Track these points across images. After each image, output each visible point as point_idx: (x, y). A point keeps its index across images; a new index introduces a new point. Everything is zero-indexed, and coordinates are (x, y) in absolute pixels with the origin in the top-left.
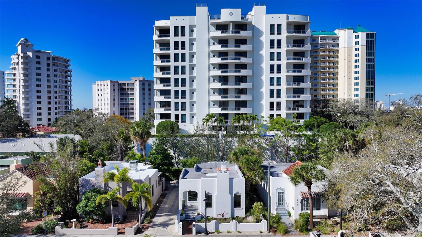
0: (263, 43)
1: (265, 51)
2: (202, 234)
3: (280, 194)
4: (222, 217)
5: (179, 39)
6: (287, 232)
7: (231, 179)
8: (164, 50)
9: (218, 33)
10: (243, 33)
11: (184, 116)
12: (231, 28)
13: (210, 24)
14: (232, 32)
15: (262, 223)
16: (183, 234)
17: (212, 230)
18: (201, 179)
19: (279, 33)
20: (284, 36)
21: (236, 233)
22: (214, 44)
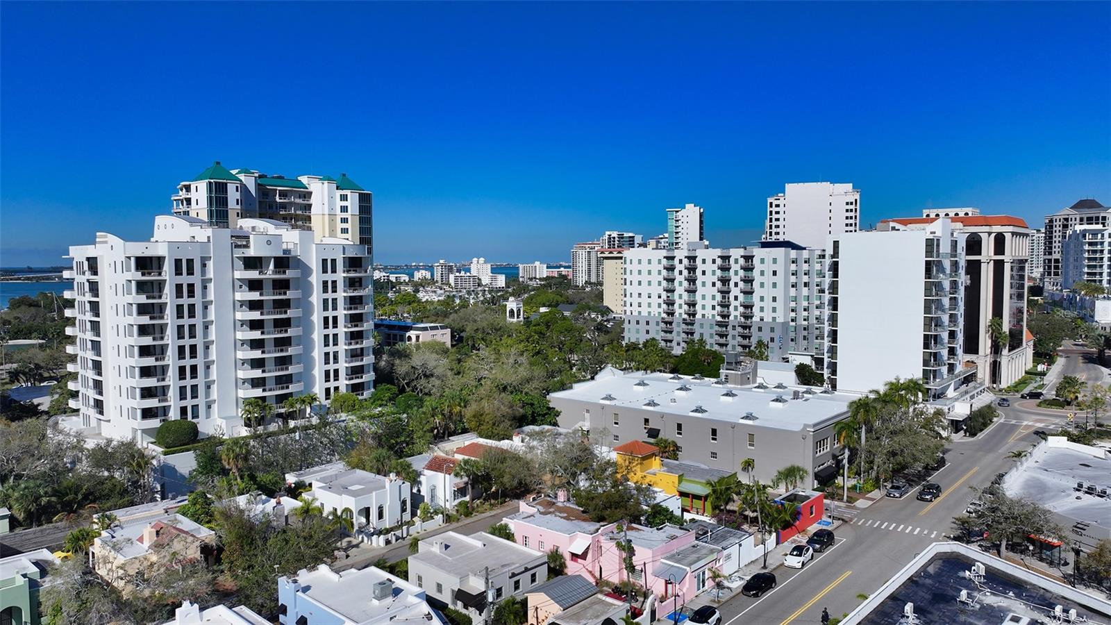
0: (313, 285)
1: (316, 298)
2: (399, 541)
3: (433, 491)
4: (396, 524)
5: (185, 279)
6: (459, 519)
7: (400, 486)
8: (154, 298)
9: (254, 274)
10: (289, 274)
11: (195, 408)
12: (272, 266)
13: (235, 256)
14: (275, 272)
15: (439, 518)
16: (386, 545)
17: (405, 535)
18: (374, 493)
19: (334, 271)
20: (340, 276)
21: (424, 532)
22: (241, 287)
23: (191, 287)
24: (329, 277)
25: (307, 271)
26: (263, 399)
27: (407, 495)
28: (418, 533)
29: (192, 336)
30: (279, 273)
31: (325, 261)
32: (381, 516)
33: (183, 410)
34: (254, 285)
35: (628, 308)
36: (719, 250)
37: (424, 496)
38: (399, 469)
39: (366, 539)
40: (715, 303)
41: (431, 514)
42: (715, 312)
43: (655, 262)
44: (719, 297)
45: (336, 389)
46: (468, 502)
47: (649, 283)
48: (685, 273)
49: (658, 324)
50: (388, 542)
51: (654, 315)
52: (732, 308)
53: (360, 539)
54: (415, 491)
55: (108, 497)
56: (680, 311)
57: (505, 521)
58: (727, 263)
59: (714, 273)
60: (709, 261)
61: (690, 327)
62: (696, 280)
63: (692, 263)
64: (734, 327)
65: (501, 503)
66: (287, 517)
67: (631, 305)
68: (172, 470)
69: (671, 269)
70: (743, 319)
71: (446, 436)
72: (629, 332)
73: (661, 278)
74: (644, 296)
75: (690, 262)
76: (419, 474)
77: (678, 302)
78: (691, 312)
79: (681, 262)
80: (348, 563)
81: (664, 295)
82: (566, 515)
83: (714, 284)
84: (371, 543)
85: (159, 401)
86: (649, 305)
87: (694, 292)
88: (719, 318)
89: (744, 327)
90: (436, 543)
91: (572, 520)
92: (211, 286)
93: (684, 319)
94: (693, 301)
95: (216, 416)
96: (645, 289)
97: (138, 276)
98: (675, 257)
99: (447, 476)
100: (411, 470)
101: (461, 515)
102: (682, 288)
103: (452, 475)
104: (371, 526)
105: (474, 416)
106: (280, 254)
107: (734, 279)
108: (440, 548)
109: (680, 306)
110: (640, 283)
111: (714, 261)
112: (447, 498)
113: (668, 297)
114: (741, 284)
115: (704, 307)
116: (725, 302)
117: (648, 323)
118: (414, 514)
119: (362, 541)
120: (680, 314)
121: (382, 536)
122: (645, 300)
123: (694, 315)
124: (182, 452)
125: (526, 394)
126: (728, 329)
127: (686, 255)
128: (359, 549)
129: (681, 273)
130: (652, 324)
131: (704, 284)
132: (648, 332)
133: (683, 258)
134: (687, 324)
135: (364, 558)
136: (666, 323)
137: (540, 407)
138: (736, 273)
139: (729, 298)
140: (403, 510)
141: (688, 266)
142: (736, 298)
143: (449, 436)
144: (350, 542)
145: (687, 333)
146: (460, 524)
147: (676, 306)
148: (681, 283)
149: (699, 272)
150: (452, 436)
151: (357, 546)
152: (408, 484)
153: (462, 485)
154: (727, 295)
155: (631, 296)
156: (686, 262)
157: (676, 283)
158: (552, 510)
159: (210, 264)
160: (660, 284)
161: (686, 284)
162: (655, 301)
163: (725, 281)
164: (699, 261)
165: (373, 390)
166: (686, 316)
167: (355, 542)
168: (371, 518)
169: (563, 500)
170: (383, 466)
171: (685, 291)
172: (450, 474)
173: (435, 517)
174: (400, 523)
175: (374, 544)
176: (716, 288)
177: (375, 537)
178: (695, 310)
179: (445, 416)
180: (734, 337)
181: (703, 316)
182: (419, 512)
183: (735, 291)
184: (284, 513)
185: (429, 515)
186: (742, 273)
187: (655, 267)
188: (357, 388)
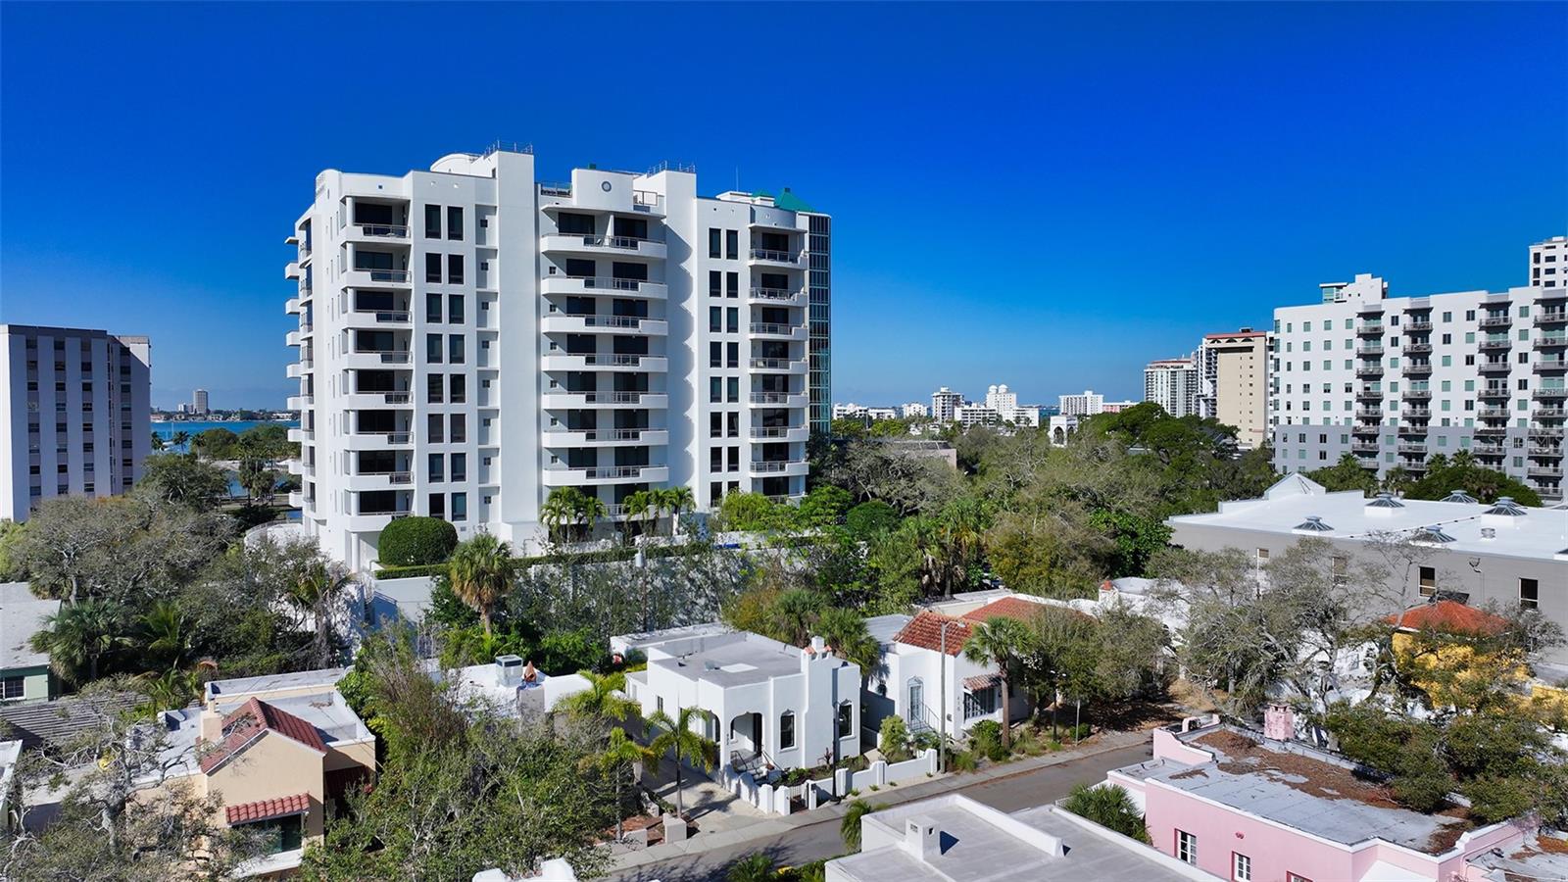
0: (691, 278)
1: (697, 303)
2: (827, 804)
3: (915, 691)
4: (825, 763)
5: (444, 247)
6: (976, 765)
7: (835, 671)
8: (387, 278)
9: (574, 244)
10: (644, 249)
11: (459, 498)
12: (610, 231)
13: (541, 208)
14: (615, 243)
15: (928, 757)
16: (791, 812)
17: (841, 792)
18: (772, 680)
19: (732, 254)
20: (744, 264)
21: (888, 788)
22: (552, 270)
23: (456, 263)
24: (724, 265)
25: (678, 249)
26: (590, 491)
27: (850, 693)
28: (875, 789)
29: (457, 357)
30: (624, 244)
31: (714, 234)
32: (787, 739)
33: (436, 502)
34: (578, 266)
35: (1282, 414)
36: (1484, 292)
37: (893, 702)
38: (837, 633)
39: (745, 789)
40: (1473, 396)
41: (909, 744)
42: (1473, 414)
43: (1338, 325)
44: (1481, 384)
45: (733, 485)
46: (999, 726)
47: (1327, 365)
48: (1405, 341)
49: (1344, 439)
50: (797, 805)
51: (1338, 423)
52: (1512, 405)
53: (733, 790)
54: (873, 688)
55: (244, 647)
56: (1394, 414)
57: (1114, 779)
58: (1502, 316)
59: (1470, 338)
60: (1459, 316)
61: (1414, 444)
62: (1429, 353)
63: (1419, 322)
64: (1519, 442)
65: (1081, 737)
66: (551, 716)
67: (1289, 407)
68: (390, 609)
69: (1374, 336)
70: (1538, 426)
71: (947, 591)
72: (1285, 456)
73: (1352, 354)
74: (1317, 390)
75: (1415, 320)
76: (882, 650)
77: (1388, 396)
78: (1418, 415)
79: (1395, 321)
80: (689, 852)
81: (1359, 386)
82: (1302, 780)
83: (1470, 360)
84: (757, 802)
85: (391, 481)
86: (1327, 405)
87: (1425, 376)
88: (1482, 426)
89: (1542, 441)
90: (914, 828)
91: (1331, 797)
92: (495, 265)
93: (1402, 429)
94: (1422, 394)
95: (500, 520)
96: (1317, 377)
97: (357, 234)
98: (1381, 313)
99: (949, 658)
100: (863, 637)
101: (982, 754)
102: (1399, 371)
103: (962, 655)
104: (764, 761)
105: (1009, 546)
106: (629, 209)
107: (1518, 347)
108: (927, 847)
109: (1394, 405)
110: (1307, 366)
111: (1471, 316)
112: (949, 710)
113: (1367, 389)
114: (1536, 358)
115: (1446, 405)
116: (1497, 394)
117: (1323, 439)
118: (867, 743)
119: (738, 796)
120: (1394, 420)
121: (782, 789)
122: (1316, 397)
123: (1424, 421)
124: (416, 576)
125: (1119, 511)
126: (1504, 446)
127: (1408, 307)
128: (726, 815)
129: (1395, 342)
130: (1333, 440)
131: (1447, 360)
132: (1323, 455)
133: (1400, 313)
134: (1409, 438)
135: (731, 842)
136: (1362, 437)
137: (1151, 541)
138: (1524, 335)
139: (1505, 386)
140: (842, 729)
141: (1409, 328)
142: (1523, 385)
143: (953, 592)
144: (710, 793)
145: (1409, 456)
146: (979, 777)
147: (1384, 406)
148: (1394, 362)
149: (1435, 339)
150: (959, 591)
151: (723, 806)
152: (854, 668)
153: (986, 684)
154: (1500, 381)
155: (1289, 391)
156: (1406, 321)
157: (1385, 362)
158: (1253, 761)
159: (494, 221)
160: (1349, 364)
161: (1406, 363)
162: (1338, 397)
163: (1496, 353)
164: (1435, 318)
165: (804, 494)
166: (1406, 424)
167: (721, 794)
168: (763, 742)
169: (1282, 738)
170: (801, 624)
171: (1405, 375)
172: (955, 654)
173: (920, 753)
174: (831, 761)
175: (764, 807)
176: (1474, 369)
177: (765, 789)
178: (1426, 412)
179: (945, 549)
180: (1518, 462)
181: (1446, 422)
182: (880, 738)
183: (1518, 371)
184: (542, 705)
185: (904, 747)
186: (1537, 334)
187: (1339, 334)
188: (774, 488)
